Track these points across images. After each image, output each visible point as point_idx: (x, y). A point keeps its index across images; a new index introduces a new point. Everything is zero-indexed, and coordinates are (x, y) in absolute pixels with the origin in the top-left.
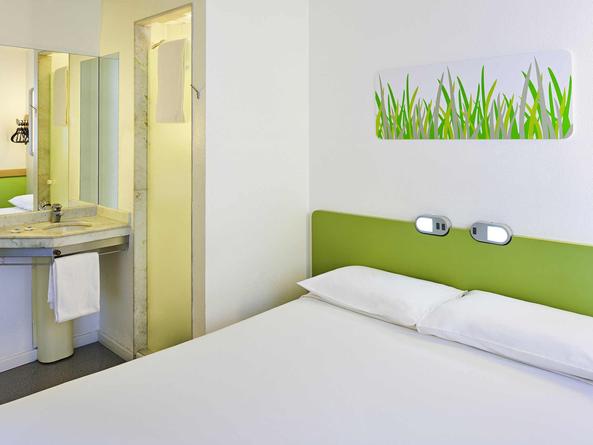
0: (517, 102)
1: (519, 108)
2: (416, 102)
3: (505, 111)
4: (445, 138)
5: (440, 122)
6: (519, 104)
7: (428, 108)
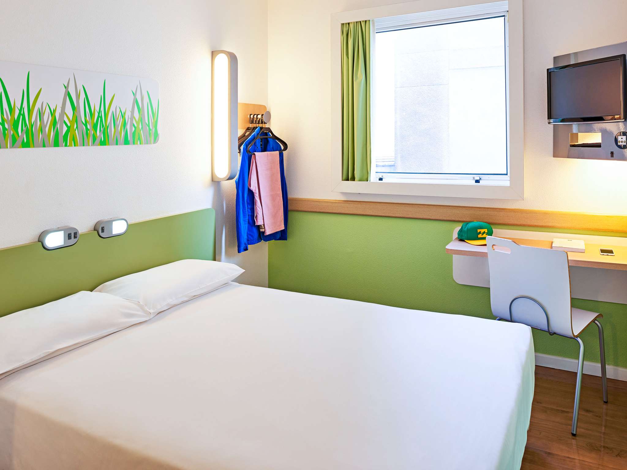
0: (128, 114)
1: (129, 120)
2: (38, 105)
3: (120, 122)
4: (71, 145)
5: (65, 129)
6: (130, 117)
7: (53, 113)
